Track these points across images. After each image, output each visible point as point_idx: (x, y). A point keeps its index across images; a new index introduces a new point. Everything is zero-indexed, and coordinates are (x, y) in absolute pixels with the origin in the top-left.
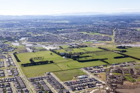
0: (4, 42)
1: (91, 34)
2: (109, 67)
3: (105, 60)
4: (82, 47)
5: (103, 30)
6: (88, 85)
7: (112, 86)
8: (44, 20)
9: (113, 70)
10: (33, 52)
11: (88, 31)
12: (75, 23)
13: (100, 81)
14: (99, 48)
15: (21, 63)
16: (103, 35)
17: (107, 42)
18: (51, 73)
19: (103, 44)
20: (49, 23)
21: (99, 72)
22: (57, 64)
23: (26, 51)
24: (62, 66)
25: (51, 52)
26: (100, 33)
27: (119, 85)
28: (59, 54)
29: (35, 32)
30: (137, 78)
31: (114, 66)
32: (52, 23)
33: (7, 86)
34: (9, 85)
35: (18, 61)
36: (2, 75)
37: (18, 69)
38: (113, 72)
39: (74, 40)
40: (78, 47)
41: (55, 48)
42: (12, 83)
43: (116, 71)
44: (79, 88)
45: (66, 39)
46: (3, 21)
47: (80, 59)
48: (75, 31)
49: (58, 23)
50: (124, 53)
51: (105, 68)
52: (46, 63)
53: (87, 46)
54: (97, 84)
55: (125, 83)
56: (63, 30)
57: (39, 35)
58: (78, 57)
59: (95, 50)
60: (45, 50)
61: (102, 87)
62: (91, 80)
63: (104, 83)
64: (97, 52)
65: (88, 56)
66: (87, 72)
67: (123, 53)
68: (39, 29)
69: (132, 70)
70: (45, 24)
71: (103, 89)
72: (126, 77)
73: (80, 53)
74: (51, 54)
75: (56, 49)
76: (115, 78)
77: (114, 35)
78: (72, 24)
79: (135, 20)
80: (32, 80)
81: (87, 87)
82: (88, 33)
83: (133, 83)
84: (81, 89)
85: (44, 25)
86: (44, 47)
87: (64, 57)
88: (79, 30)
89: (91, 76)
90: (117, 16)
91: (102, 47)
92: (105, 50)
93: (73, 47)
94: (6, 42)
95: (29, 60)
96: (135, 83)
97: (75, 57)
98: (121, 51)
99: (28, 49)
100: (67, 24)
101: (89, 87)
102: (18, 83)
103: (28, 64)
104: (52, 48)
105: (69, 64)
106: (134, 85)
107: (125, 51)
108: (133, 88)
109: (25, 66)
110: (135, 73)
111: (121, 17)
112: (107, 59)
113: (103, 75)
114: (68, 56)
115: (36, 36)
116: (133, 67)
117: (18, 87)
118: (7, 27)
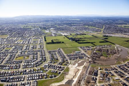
0: (42, 30)
1: (90, 27)
2: (95, 47)
3: (93, 43)
4: (83, 34)
5: (98, 25)
6: (80, 57)
7: (93, 59)
8: (66, 18)
9: (97, 49)
10: (55, 36)
11: (89, 26)
12: (83, 21)
13: (87, 55)
14: (92, 36)
15: (46, 42)
16: (97, 28)
17: (98, 32)
18: (61, 49)
19: (95, 34)
20: (68, 20)
21: (88, 50)
22: (66, 44)
23: (51, 35)
24: (68, 45)
26: (95, 27)
27: (97, 59)
28: (68, 38)
29: (59, 25)
30: (109, 55)
31: (98, 47)
32: (70, 20)
34: (37, 54)
36: (35, 48)
37: (44, 45)
38: (96, 50)
39: (79, 31)
40: (80, 35)
41: (67, 34)
42: (39, 53)
43: (98, 50)
44: (74, 58)
45: (75, 29)
46: (44, 19)
47: (79, 42)
48: (82, 25)
49: (73, 21)
50: (106, 40)
51: (92, 48)
52: (59, 43)
53: (85, 34)
54: (85, 57)
55: (101, 57)
56: (75, 24)
57: (61, 27)
58: (79, 40)
59: (89, 37)
60: (62, 35)
61: (87, 59)
62: (82, 54)
63: (89, 56)
65: (85, 40)
66: (81, 49)
68: (62, 23)
69: (108, 50)
70: (66, 20)
71: (87, 60)
72: (103, 54)
73: (80, 38)
74: (64, 38)
75: (68, 35)
76: (96, 54)
77: (103, 29)
78: (81, 21)
80: (50, 52)
81: (79, 58)
82: (89, 27)
83: (106, 58)
84: (75, 59)
86: (62, 33)
87: (71, 40)
89: (83, 52)
90: (108, 18)
91: (94, 35)
92: (96, 37)
93: (78, 35)
94: (43, 30)
95: (51, 41)
96: (107, 58)
97: (77, 40)
98: (104, 38)
99: (53, 34)
100: (78, 21)
101: (80, 58)
102: (42, 53)
103: (50, 43)
105: (72, 44)
106: (106, 59)
107: (107, 39)
108: (105, 61)
109: (48, 44)
110: (109, 52)
111: (110, 18)
112: (95, 42)
113: (90, 52)
114: (73, 40)
115: (59, 27)
116: (109, 48)
117: (41, 55)
118: (46, 22)
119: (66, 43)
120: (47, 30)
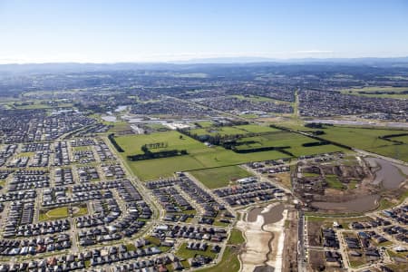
0: (88, 115)
1: (252, 99)
2: (294, 163)
3: (286, 150)
4: (239, 124)
5: (275, 91)
6: (260, 195)
7: (304, 197)
8: (159, 72)
9: (305, 167)
10: (146, 132)
11: (246, 93)
12: (220, 79)
13: (280, 188)
14: (272, 126)
15: (125, 154)
16: (276, 102)
17: (285, 115)
18: (187, 174)
19: (278, 120)
20: (168, 79)
21: (277, 171)
22: (198, 158)
23: (132, 132)
24: (204, 161)
25: (180, 134)
26: (269, 97)
27: (316, 196)
28: (195, 137)
29: (143, 94)
30: (348, 182)
31: (304, 161)
32: (175, 79)
33: (107, 197)
34: (110, 195)
35: (120, 150)
36: (94, 176)
37: (122, 166)
38: (303, 172)
39: (220, 112)
40: (230, 125)
41: (186, 126)
42: (114, 191)
43: (308, 169)
44: (243, 200)
45: (205, 108)
46: (79, 74)
47: (239, 148)
48: (221, 95)
49: (187, 79)
50: (320, 136)
51: (287, 164)
52: (173, 154)
53: (247, 123)
54: (276, 194)
55: (327, 191)
56: (197, 91)
57: (152, 101)
58: (234, 143)
59: (264, 131)
60: (169, 130)
61: (285, 199)
62: (263, 186)
63: (288, 191)
64: (269, 133)
65: (253, 142)
66: (254, 172)
67: (318, 137)
68: (151, 89)
69: (338, 167)
70: (160, 79)
71: (288, 202)
72: (329, 181)
73: (237, 136)
74: (181, 137)
75: (189, 128)
76: (308, 182)
77: (298, 102)
78: (214, 79)
79: (335, 72)
80: (152, 186)
81: (258, 198)
82: (248, 99)
83: (342, 193)
84: (247, 203)
85: (158, 82)
86: (164, 123)
87: (206, 144)
88: (229, 92)
89: (263, 179)
90: (300, 66)
91: (278, 124)
92: (284, 130)
93: (222, 125)
94: (91, 114)
95: (140, 149)
96: (346, 192)
97: (229, 143)
98: (314, 133)
99: (135, 128)
100: (203, 80)
101: (261, 199)
102: (126, 192)
103: (140, 155)
104: (182, 126)
105: (218, 156)
106: (344, 194)
107: (322, 133)
108: (344, 201)
109: (133, 160)
110: (345, 174)
111: (308, 66)
112: (289, 147)
113: (285, 176)
114: (215, 142)
115: (146, 103)
116: (339, 162)
117: (127, 198)
118: (89, 86)
119: (197, 155)
120: (108, 115)
